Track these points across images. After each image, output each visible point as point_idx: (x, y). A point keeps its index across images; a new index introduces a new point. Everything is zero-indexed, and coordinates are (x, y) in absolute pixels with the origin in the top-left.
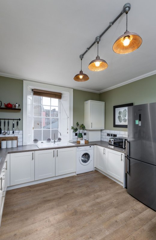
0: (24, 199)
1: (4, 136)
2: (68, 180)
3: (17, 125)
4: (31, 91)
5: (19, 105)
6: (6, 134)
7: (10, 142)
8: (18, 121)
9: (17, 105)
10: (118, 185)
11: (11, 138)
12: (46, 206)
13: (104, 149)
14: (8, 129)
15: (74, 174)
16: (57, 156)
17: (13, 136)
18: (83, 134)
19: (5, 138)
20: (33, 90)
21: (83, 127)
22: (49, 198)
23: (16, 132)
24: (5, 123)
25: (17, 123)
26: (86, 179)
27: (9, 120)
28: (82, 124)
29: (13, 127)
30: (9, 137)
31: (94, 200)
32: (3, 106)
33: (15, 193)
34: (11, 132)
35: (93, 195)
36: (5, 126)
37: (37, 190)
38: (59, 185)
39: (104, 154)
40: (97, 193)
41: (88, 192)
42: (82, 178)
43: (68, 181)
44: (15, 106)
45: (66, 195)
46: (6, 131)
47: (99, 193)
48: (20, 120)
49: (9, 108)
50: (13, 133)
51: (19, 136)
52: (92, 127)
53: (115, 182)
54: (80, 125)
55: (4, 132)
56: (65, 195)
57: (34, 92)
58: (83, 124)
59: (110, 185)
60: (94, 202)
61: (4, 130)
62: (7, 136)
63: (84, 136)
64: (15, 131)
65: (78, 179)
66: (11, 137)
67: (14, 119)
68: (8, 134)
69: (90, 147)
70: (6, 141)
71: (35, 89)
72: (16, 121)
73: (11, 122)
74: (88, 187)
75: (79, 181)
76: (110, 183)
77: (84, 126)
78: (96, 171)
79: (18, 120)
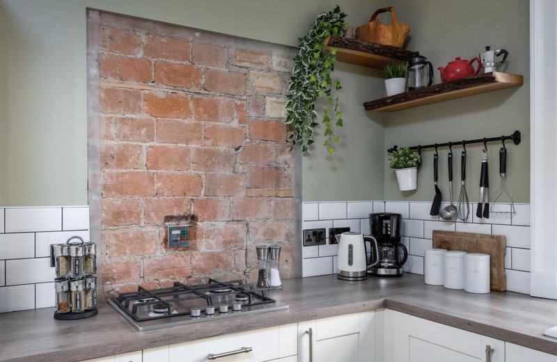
1: (450, 227)
3: (503, 169)
9: (488, 57)
11: (474, 240)
17: (484, 229)
19: (447, 238)
24: (451, 161)
25: (503, 156)
27: (468, 148)
29: (484, 183)
36: (451, 179)
46: (457, 206)
51: (513, 237)
55: (449, 209)
61: (451, 199)
62: (461, 227)
64: (489, 207)
66: (473, 235)
67: (485, 141)
68: (463, 221)
70: (441, 253)
72: (495, 149)
73: (477, 156)
79: (503, 139)
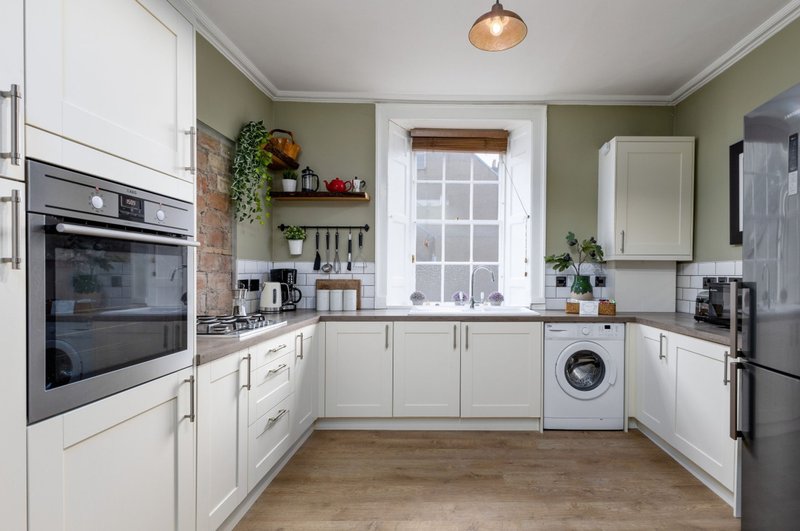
0: (346, 459)
1: (326, 277)
2: (503, 438)
3: (360, 244)
4: (406, 139)
5: (363, 183)
6: (330, 270)
7: (337, 293)
8: (363, 231)
9: (357, 183)
10: (712, 498)
11: (344, 283)
12: (390, 490)
13: (661, 336)
14: (337, 259)
15: (535, 427)
16: (467, 347)
17: (348, 277)
18: (593, 281)
19: (327, 283)
20: (409, 133)
21: (594, 252)
22: (411, 473)
23: (357, 266)
24: (328, 237)
25: (361, 237)
26: (572, 450)
27: (340, 231)
28: (589, 239)
29: (350, 251)
30: (338, 280)
31: (564, 519)
32: (323, 188)
33: (332, 440)
34: (344, 265)
35: (568, 505)
36: (328, 248)
37: (391, 446)
38: (465, 448)
39: (661, 357)
40: (591, 504)
41: (555, 490)
42: (558, 445)
43: (502, 444)
44: (352, 186)
45: (470, 476)
46: (332, 264)
47: (600, 505)
48: (367, 228)
49: (338, 192)
50: (349, 268)
51: (365, 280)
52: (623, 250)
53: (703, 487)
54: (580, 242)
55: (326, 266)
56: (466, 476)
57: (414, 137)
58: (592, 239)
59: (672, 492)
60: (559, 524)
61: (328, 260)
62: (333, 276)
63: (597, 291)
64: (352, 264)
65: (543, 444)
66: (344, 280)
67: (350, 228)
68: (337, 273)
69: (608, 327)
70: (328, 291)
71: (416, 129)
72: (356, 232)
73: (345, 236)
74: (565, 474)
75: (543, 450)
76: (675, 487)
77: (599, 248)
78: (635, 433)
79: (361, 228)
